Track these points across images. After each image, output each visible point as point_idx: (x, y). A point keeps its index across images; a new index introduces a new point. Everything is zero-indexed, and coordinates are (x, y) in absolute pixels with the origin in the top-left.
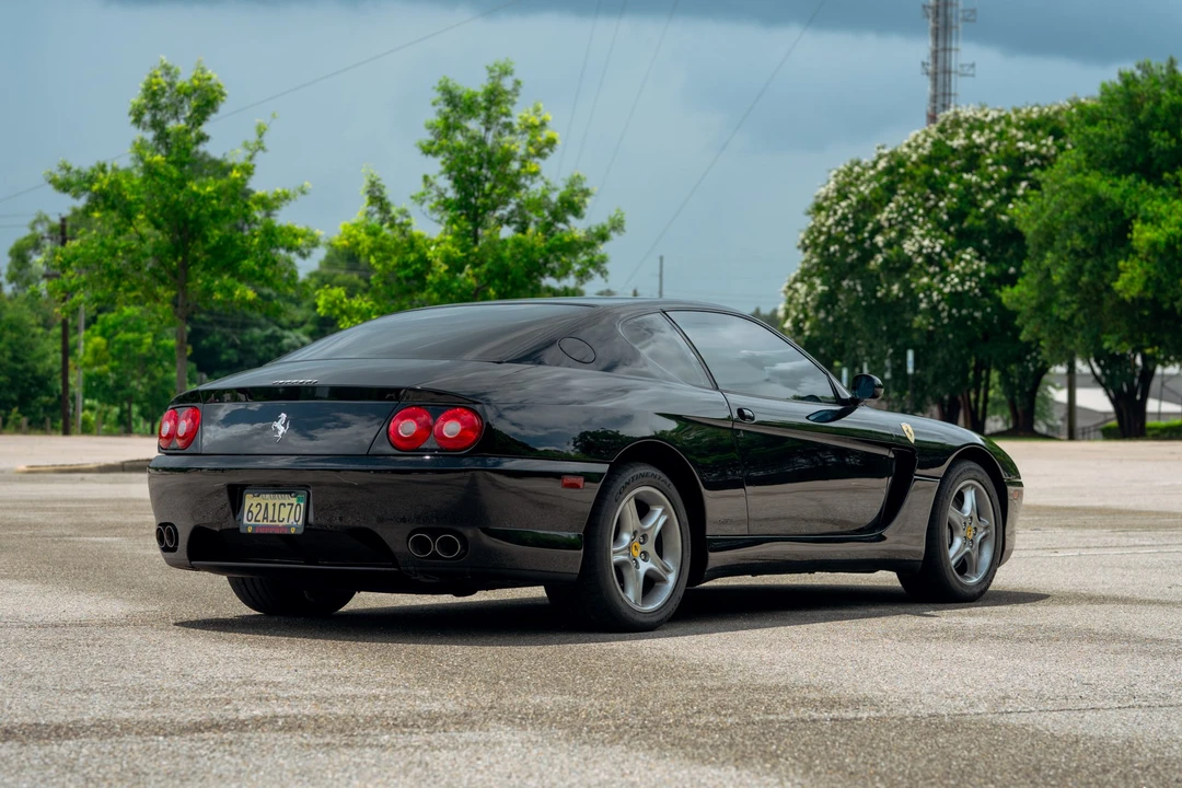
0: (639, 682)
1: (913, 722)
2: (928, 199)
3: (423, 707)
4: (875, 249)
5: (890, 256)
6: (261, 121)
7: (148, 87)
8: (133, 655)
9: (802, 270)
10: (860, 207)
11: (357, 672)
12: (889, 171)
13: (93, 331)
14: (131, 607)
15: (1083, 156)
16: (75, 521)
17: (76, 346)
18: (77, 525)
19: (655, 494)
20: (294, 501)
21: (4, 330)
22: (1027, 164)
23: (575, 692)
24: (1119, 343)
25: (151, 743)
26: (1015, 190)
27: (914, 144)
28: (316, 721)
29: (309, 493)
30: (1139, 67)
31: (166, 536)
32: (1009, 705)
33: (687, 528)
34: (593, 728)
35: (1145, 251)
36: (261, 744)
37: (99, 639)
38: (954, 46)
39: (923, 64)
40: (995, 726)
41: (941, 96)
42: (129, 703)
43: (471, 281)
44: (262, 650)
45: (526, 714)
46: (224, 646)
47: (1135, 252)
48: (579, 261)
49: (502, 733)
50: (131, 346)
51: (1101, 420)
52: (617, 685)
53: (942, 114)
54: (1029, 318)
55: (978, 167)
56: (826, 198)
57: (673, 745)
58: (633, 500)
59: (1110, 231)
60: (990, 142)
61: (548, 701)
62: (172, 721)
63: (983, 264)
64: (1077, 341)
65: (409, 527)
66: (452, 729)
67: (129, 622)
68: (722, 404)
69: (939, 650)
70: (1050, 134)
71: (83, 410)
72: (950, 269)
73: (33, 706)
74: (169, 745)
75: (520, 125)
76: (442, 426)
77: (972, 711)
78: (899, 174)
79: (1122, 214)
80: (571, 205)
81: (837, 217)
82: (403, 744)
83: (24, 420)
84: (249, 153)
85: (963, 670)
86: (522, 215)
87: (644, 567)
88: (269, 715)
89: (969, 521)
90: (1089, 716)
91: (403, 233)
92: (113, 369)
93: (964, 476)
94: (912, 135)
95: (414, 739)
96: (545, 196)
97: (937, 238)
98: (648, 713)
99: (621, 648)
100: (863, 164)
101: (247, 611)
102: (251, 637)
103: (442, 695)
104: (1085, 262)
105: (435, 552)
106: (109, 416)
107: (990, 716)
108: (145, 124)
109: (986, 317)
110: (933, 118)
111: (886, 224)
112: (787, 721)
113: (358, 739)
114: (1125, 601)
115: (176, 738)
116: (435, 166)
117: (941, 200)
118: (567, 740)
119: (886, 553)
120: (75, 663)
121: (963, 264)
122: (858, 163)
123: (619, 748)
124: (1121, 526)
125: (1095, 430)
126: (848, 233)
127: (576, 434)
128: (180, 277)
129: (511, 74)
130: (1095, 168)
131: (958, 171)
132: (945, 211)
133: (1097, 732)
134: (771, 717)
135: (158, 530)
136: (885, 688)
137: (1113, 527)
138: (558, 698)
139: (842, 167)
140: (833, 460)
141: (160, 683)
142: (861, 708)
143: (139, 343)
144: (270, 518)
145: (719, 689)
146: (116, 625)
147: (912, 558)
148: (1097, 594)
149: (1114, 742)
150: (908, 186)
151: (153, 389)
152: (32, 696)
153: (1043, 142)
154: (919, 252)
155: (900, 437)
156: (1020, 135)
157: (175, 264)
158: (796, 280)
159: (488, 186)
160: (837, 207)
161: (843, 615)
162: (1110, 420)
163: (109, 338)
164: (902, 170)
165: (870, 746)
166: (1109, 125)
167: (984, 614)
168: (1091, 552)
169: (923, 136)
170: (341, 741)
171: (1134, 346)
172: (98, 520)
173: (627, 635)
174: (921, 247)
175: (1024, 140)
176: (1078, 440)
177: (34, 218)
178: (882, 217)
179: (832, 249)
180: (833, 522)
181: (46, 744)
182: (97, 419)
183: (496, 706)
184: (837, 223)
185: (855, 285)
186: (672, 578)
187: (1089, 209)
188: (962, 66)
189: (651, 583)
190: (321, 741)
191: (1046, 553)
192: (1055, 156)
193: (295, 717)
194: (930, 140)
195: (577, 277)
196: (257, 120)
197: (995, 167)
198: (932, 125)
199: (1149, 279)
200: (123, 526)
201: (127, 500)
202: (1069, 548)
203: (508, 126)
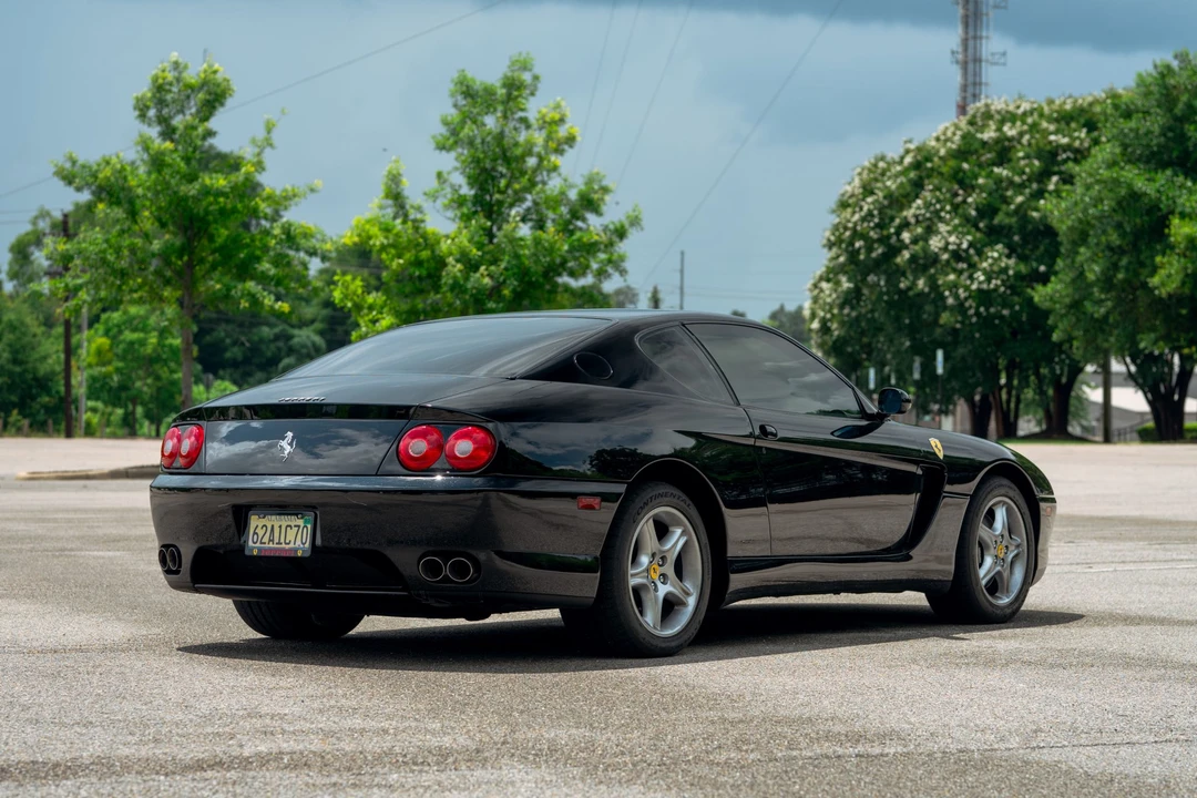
0: (658, 714)
1: (942, 758)
2: (956, 195)
3: (434, 742)
4: (903, 246)
5: (916, 251)
6: (270, 116)
7: (155, 79)
8: (134, 684)
9: (828, 267)
10: (886, 203)
11: (366, 703)
12: (917, 165)
13: (96, 331)
14: (133, 630)
15: (1118, 150)
16: (77, 534)
17: (79, 346)
18: (78, 538)
19: (674, 514)
20: (301, 522)
21: (3, 329)
22: (1059, 158)
23: (591, 725)
24: (1155, 342)
25: (151, 783)
26: (1046, 185)
27: (942, 138)
28: (323, 757)
29: (316, 514)
30: (1176, 57)
31: (169, 558)
32: (1040, 740)
33: (708, 550)
34: (609, 765)
35: (1182, 246)
36: (266, 784)
37: (100, 665)
38: (984, 34)
39: (953, 52)
40: (1026, 763)
41: (971, 86)
42: (130, 738)
43: (487, 280)
44: (268, 679)
45: (540, 750)
46: (229, 675)
47: (1172, 247)
48: (598, 260)
49: (514, 771)
50: (136, 346)
51: (1138, 420)
52: (635, 717)
53: (972, 106)
54: (1062, 316)
55: (1010, 160)
56: (852, 196)
57: (692, 785)
58: (651, 521)
59: (1146, 226)
60: (1021, 134)
61: (563, 734)
62: (174, 759)
63: (1012, 262)
64: (1112, 339)
65: (421, 551)
66: (464, 767)
67: (131, 647)
68: (743, 419)
69: (969, 677)
70: (1084, 126)
71: (86, 412)
72: (979, 266)
73: (31, 741)
74: (171, 786)
75: (538, 120)
76: (454, 445)
77: (1002, 746)
78: (926, 169)
79: (1160, 209)
80: (589, 203)
81: (863, 214)
82: (413, 784)
83: (26, 422)
84: (257, 150)
85: (993, 699)
86: (538, 212)
87: (663, 590)
88: (275, 750)
89: (1000, 539)
90: (1125, 751)
91: (416, 229)
92: (118, 370)
93: (996, 492)
94: (941, 128)
95: (424, 778)
96: (563, 193)
97: (964, 234)
98: (666, 748)
99: (639, 675)
100: (888, 159)
101: (254, 635)
102: (256, 664)
103: (453, 728)
104: (1120, 259)
105: (446, 576)
106: (112, 418)
107: (1021, 751)
108: (150, 119)
109: (1015, 315)
110: (962, 109)
111: (913, 221)
112: (810, 758)
113: (366, 778)
114: (1162, 621)
115: (178, 778)
116: (449, 162)
117: (970, 195)
118: (583, 780)
119: (913, 573)
120: (74, 693)
121: (990, 261)
122: (883, 158)
123: (637, 788)
124: (1158, 538)
125: (1131, 432)
126: (873, 229)
127: (593, 452)
128: (186, 278)
129: (530, 70)
130: (1129, 161)
131: (989, 165)
132: (974, 206)
133: (1134, 770)
134: (795, 753)
135: (161, 552)
136: (912, 720)
137: (1150, 539)
138: (574, 731)
139: (867, 164)
140: (860, 475)
141: (162, 715)
142: (888, 742)
143: (143, 343)
144: (276, 540)
145: (741, 721)
146: (118, 650)
147: (941, 577)
148: (1133, 614)
149: (1150, 780)
150: (936, 181)
151: (159, 389)
152: (29, 730)
153: (1076, 134)
154: (945, 249)
155: (928, 452)
156: (1052, 128)
157: (180, 263)
158: (821, 279)
159: (503, 183)
160: (863, 203)
161: (869, 638)
162: (1148, 421)
163: (114, 339)
164: (929, 165)
165: (897, 785)
166: (1144, 118)
167: (1015, 636)
168: (1127, 567)
169: (952, 129)
170: (349, 780)
171: (1171, 345)
172: (100, 532)
173: (645, 660)
174: (948, 244)
175: (1056, 132)
176: (1115, 443)
177: (34, 214)
178: (909, 213)
179: (857, 245)
180: (859, 541)
181: (44, 785)
182: (100, 421)
183: (510, 740)
184: (863, 219)
185: (879, 280)
186: (692, 601)
187: (1124, 204)
188: (993, 54)
189: (670, 606)
190: (327, 781)
191: (1080, 569)
192: (1089, 149)
193: (301, 753)
194: (959, 133)
195: (595, 276)
196: (266, 116)
197: (1026, 161)
198: (962, 117)
199: (1187, 275)
200: (126, 539)
201: (130, 510)
202: (1104, 563)
203: (524, 121)
